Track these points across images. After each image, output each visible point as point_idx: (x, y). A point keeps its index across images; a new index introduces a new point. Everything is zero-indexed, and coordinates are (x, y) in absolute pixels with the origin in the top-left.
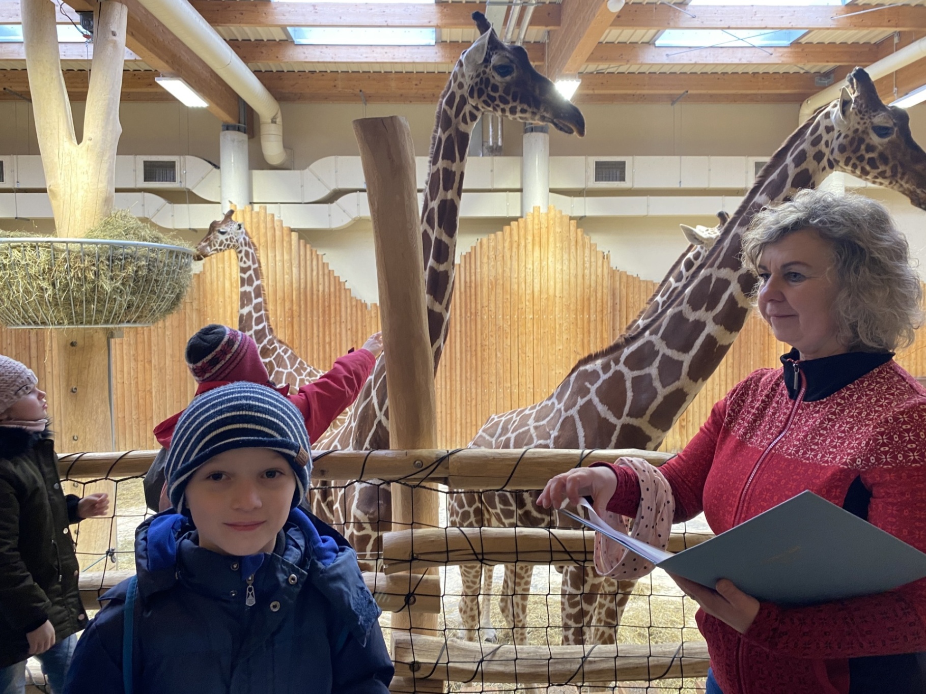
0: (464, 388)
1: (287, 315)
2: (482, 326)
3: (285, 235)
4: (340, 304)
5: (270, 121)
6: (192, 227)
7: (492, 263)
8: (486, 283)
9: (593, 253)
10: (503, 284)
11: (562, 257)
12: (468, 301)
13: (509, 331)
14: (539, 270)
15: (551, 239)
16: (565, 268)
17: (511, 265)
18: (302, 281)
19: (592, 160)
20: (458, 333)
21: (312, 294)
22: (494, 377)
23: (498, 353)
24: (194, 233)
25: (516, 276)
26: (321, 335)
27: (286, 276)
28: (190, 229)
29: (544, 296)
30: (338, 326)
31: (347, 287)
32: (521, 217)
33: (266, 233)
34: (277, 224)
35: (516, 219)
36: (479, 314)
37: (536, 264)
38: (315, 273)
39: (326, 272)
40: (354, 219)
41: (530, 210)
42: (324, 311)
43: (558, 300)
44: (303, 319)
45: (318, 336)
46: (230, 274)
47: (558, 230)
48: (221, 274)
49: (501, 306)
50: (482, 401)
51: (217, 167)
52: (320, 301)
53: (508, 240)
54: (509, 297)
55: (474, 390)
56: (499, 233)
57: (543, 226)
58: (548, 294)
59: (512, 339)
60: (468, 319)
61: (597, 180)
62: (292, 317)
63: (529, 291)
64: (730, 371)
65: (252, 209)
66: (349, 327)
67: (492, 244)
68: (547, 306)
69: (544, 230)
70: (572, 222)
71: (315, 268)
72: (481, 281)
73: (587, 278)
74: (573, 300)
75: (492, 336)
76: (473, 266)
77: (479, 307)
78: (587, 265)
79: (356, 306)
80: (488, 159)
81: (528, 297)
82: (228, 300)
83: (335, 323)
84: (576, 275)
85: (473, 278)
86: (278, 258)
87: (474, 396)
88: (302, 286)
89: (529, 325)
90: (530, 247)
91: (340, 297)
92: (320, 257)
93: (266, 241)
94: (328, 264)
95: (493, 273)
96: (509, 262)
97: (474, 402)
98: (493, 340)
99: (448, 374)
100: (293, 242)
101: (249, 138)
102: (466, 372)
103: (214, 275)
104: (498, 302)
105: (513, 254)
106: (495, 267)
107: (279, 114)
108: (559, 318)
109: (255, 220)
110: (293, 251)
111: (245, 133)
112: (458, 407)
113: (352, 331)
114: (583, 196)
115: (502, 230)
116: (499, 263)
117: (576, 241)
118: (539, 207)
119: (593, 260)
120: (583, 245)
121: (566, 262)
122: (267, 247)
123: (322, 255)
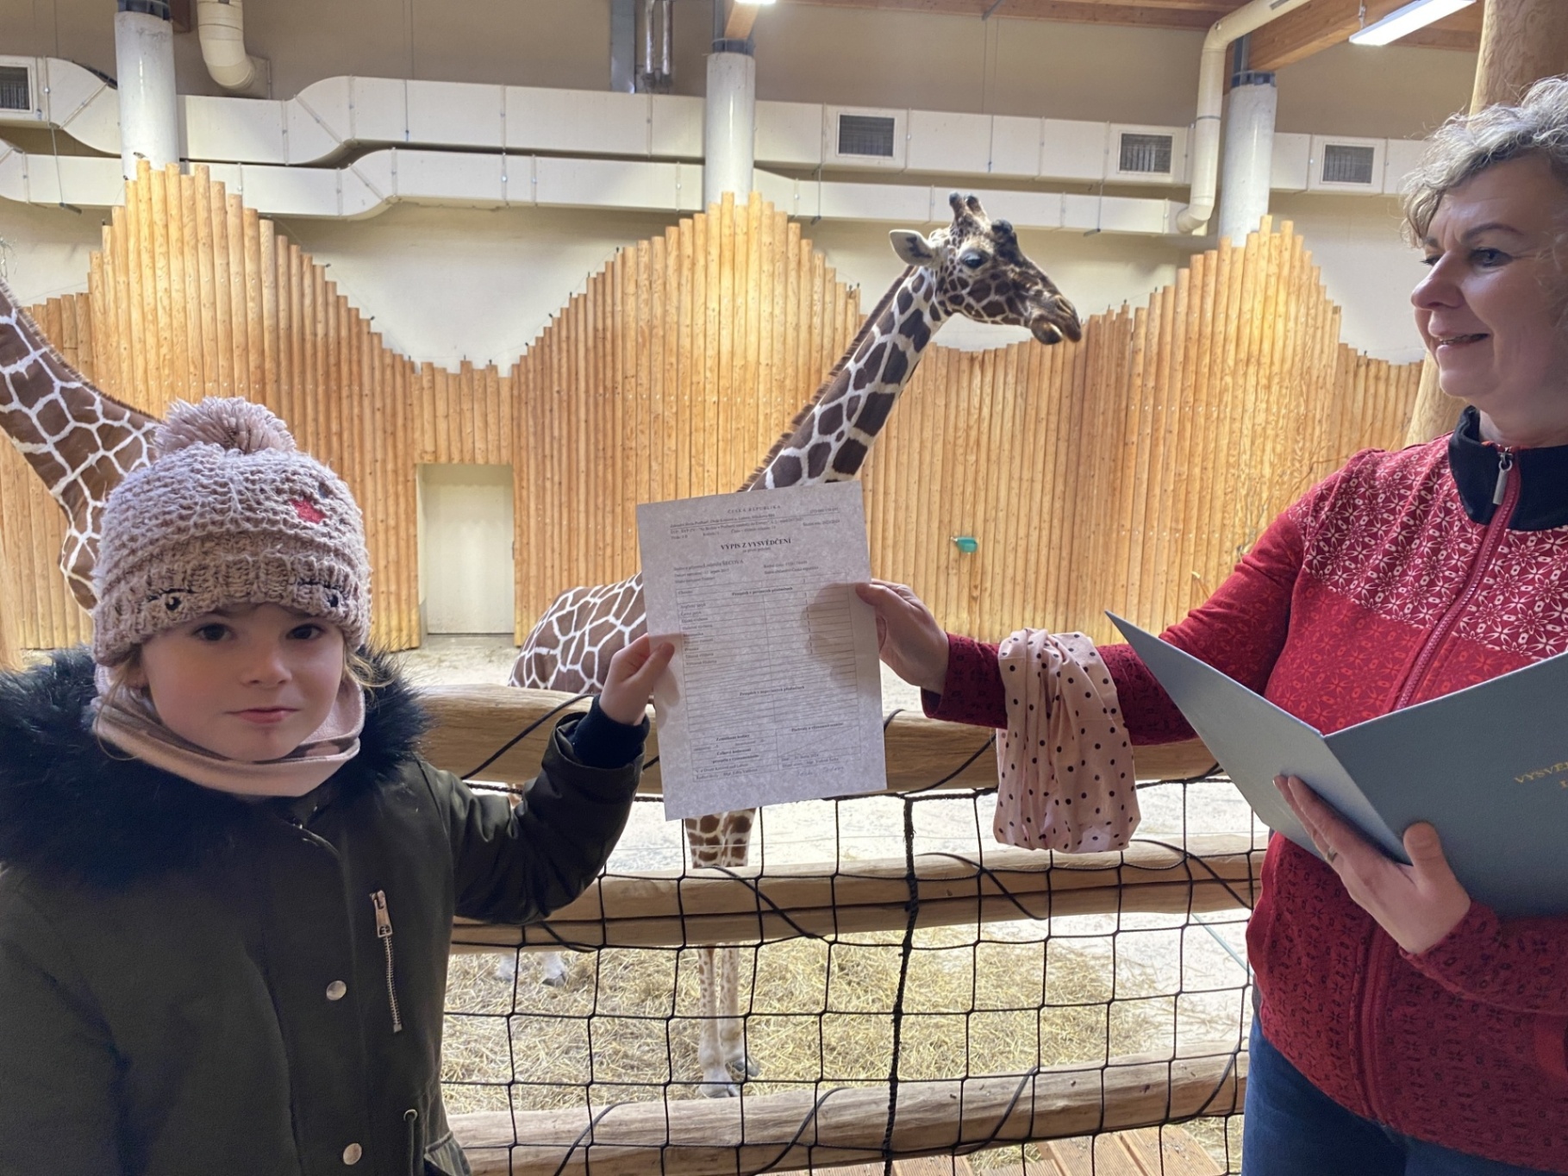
0: (592, 525)
1: (252, 378)
2: (625, 413)
3: (246, 224)
4: (359, 362)
6: (67, 201)
7: (644, 296)
8: (632, 333)
9: (829, 286)
10: (664, 337)
11: (773, 290)
12: (601, 365)
13: (673, 423)
14: (729, 313)
15: (754, 257)
16: (777, 311)
17: (679, 301)
18: (282, 315)
19: (835, 112)
20: (583, 425)
21: (303, 340)
23: (653, 464)
24: (76, 214)
25: (688, 322)
26: (321, 419)
27: (250, 304)
28: (62, 205)
29: (738, 362)
30: (356, 403)
31: (373, 330)
32: (703, 211)
33: (209, 219)
34: (230, 201)
35: (689, 215)
36: (620, 390)
37: (725, 302)
38: (308, 301)
39: (331, 299)
40: (387, 201)
41: (715, 200)
42: (327, 374)
43: (763, 371)
44: (285, 387)
45: (316, 420)
46: (141, 295)
48: (123, 294)
49: (659, 376)
50: (623, 549)
51: (113, 83)
52: (320, 355)
53: (674, 254)
54: (674, 360)
55: (609, 529)
56: (658, 240)
57: (738, 231)
58: (746, 358)
59: (680, 439)
60: (600, 399)
61: (842, 149)
62: (263, 382)
63: (711, 352)
64: (1058, 504)
65: (185, 171)
66: (378, 404)
67: (644, 259)
68: (744, 381)
69: (740, 238)
70: (793, 225)
71: (308, 291)
72: (624, 328)
73: (816, 332)
74: (790, 371)
75: (642, 432)
76: (609, 300)
77: (619, 378)
78: (818, 308)
79: (393, 367)
80: (644, 97)
81: (709, 363)
82: (137, 346)
83: (350, 396)
84: (797, 327)
85: (609, 322)
86: (234, 268)
87: (609, 539)
88: (283, 324)
89: (711, 414)
90: (714, 268)
91: (359, 348)
92: (318, 271)
93: (211, 235)
94: (335, 284)
95: (645, 315)
96: (675, 294)
97: (609, 551)
99: (564, 499)
100: (262, 240)
101: (175, 31)
102: (597, 496)
103: (110, 296)
104: (654, 369)
105: (684, 281)
106: (649, 302)
108: (765, 403)
109: (187, 193)
110: (264, 255)
111: (166, 18)
112: (582, 559)
113: (384, 413)
114: (817, 179)
115: (663, 234)
116: (656, 295)
117: (799, 262)
118: (733, 195)
119: (828, 298)
120: (812, 270)
121: (779, 300)
122: (212, 247)
123: (323, 268)
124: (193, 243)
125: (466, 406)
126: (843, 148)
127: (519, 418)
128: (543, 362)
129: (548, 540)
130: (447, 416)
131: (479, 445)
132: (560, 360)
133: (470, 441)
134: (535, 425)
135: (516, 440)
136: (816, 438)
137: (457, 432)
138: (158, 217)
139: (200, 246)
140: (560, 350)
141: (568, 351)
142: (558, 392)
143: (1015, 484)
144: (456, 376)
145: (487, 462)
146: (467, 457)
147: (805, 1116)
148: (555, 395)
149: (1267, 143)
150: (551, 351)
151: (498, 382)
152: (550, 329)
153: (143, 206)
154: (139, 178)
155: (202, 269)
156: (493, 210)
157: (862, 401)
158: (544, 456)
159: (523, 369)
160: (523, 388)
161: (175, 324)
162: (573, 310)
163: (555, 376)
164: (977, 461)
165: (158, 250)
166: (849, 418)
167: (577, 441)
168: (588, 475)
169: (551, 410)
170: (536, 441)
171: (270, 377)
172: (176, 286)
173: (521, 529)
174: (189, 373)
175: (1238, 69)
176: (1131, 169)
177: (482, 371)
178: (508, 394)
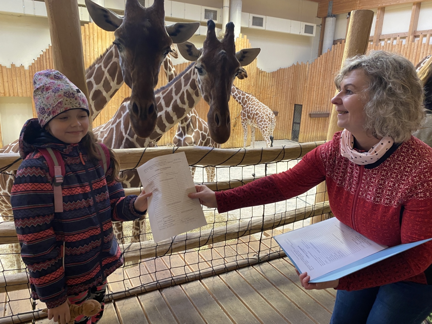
105: (87, 43)
125: (14, 78)
128: (40, 65)
130: (8, 82)
131: (20, 91)
132: (47, 65)
133: (16, 89)
137: (12, 86)
140: (46, 62)
141: (49, 62)
144: (9, 69)
145: (23, 96)
146: (16, 95)
147: (247, 225)
149: (240, 15)
150: (43, 62)
151: (25, 71)
152: (42, 55)
156: (19, 16)
159: (33, 67)
162: (50, 50)
176: (207, 19)
177: (19, 67)
178: (28, 75)
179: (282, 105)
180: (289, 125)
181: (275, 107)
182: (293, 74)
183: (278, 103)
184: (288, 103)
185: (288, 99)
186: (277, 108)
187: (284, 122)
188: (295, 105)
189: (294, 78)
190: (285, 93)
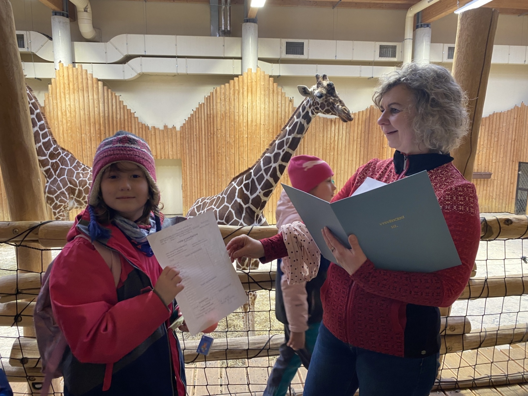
0: (207, 178)
1: (97, 133)
2: (217, 141)
3: (94, 83)
4: (131, 127)
5: (83, 10)
6: (37, 77)
7: (223, 103)
8: (219, 115)
9: (283, 98)
10: (230, 116)
11: (265, 100)
12: (209, 126)
13: (233, 144)
14: (251, 108)
15: (258, 89)
16: (266, 107)
17: (234, 104)
18: (106, 112)
19: (284, 41)
20: (204, 146)
21: (113, 120)
22: (225, 172)
23: (227, 158)
24: (40, 81)
25: (237, 111)
27: (96, 109)
28: (35, 78)
29: (254, 124)
31: (135, 116)
32: (242, 75)
33: (82, 81)
34: (89, 76)
35: (237, 76)
36: (216, 134)
37: (249, 104)
38: (114, 107)
39: (122, 106)
40: (139, 74)
41: (246, 71)
43: (262, 126)
44: (107, 135)
46: (61, 107)
47: (262, 83)
48: (55, 107)
49: (228, 129)
50: (218, 186)
51: (51, 39)
52: (118, 124)
53: (232, 89)
54: (233, 124)
55: (213, 179)
56: (227, 85)
57: (253, 81)
58: (256, 122)
59: (235, 149)
60: (209, 137)
62: (100, 134)
63: (245, 121)
65: (74, 66)
67: (223, 91)
69: (254, 83)
70: (271, 79)
71: (114, 104)
72: (217, 114)
73: (279, 113)
74: (271, 126)
75: (223, 147)
76: (212, 105)
77: (215, 130)
78: (280, 105)
79: (142, 128)
80: (222, 38)
81: (244, 125)
82: (60, 123)
84: (273, 112)
85: (212, 112)
86: (90, 97)
87: (213, 183)
88: (106, 115)
89: (245, 141)
90: (245, 93)
91: (131, 122)
92: (117, 97)
93: (83, 87)
94: (123, 101)
95: (223, 109)
96: (233, 102)
97: (213, 186)
98: (224, 150)
99: (198, 170)
100: (99, 88)
101: (70, 21)
102: (209, 169)
103: (51, 107)
104: (226, 127)
105: (236, 98)
106: (225, 105)
107: (89, 6)
108: (263, 137)
109: (75, 73)
110: (100, 93)
111: (67, 17)
112: (204, 189)
114: (279, 63)
115: (229, 83)
116: (227, 103)
117: (273, 91)
118: (251, 69)
119: (283, 102)
120: (277, 93)
121: (267, 103)
122: (83, 91)
123: (119, 96)
124: (77, 89)
125: (166, 140)
126: (287, 53)
127: (183, 144)
128: (190, 125)
129: (193, 183)
130: (160, 144)
131: (170, 153)
132: (196, 125)
133: (168, 151)
134: (188, 146)
135: (182, 151)
136: (276, 151)
137: (163, 148)
138: (66, 82)
139: (80, 90)
140: (196, 121)
141: (199, 121)
142: (196, 135)
143: (346, 162)
144: (162, 131)
145: (173, 158)
146: (167, 157)
147: (266, 342)
148: (195, 136)
149: (428, 47)
150: (193, 122)
151: (176, 132)
152: (193, 114)
153: (61, 78)
154: (60, 69)
155: (80, 98)
156: (173, 76)
157: (291, 140)
158: (191, 156)
159: (184, 128)
160: (184, 134)
161: (72, 116)
162: (200, 108)
163: (195, 130)
164: (334, 154)
165: (66, 92)
166: (286, 145)
167: (202, 151)
168: (206, 162)
169: (193, 141)
170: (189, 151)
171: (103, 132)
172: (72, 104)
173: (185, 180)
174: (77, 131)
175: (418, 22)
176: (383, 57)
177: (171, 129)
178: (179, 136)
179: (497, 163)
180: (510, 192)
181: (487, 167)
182: (515, 120)
183: (491, 160)
184: (508, 160)
185: (508, 155)
186: (490, 167)
187: (502, 187)
188: (520, 163)
189: (518, 125)
190: (502, 147)
